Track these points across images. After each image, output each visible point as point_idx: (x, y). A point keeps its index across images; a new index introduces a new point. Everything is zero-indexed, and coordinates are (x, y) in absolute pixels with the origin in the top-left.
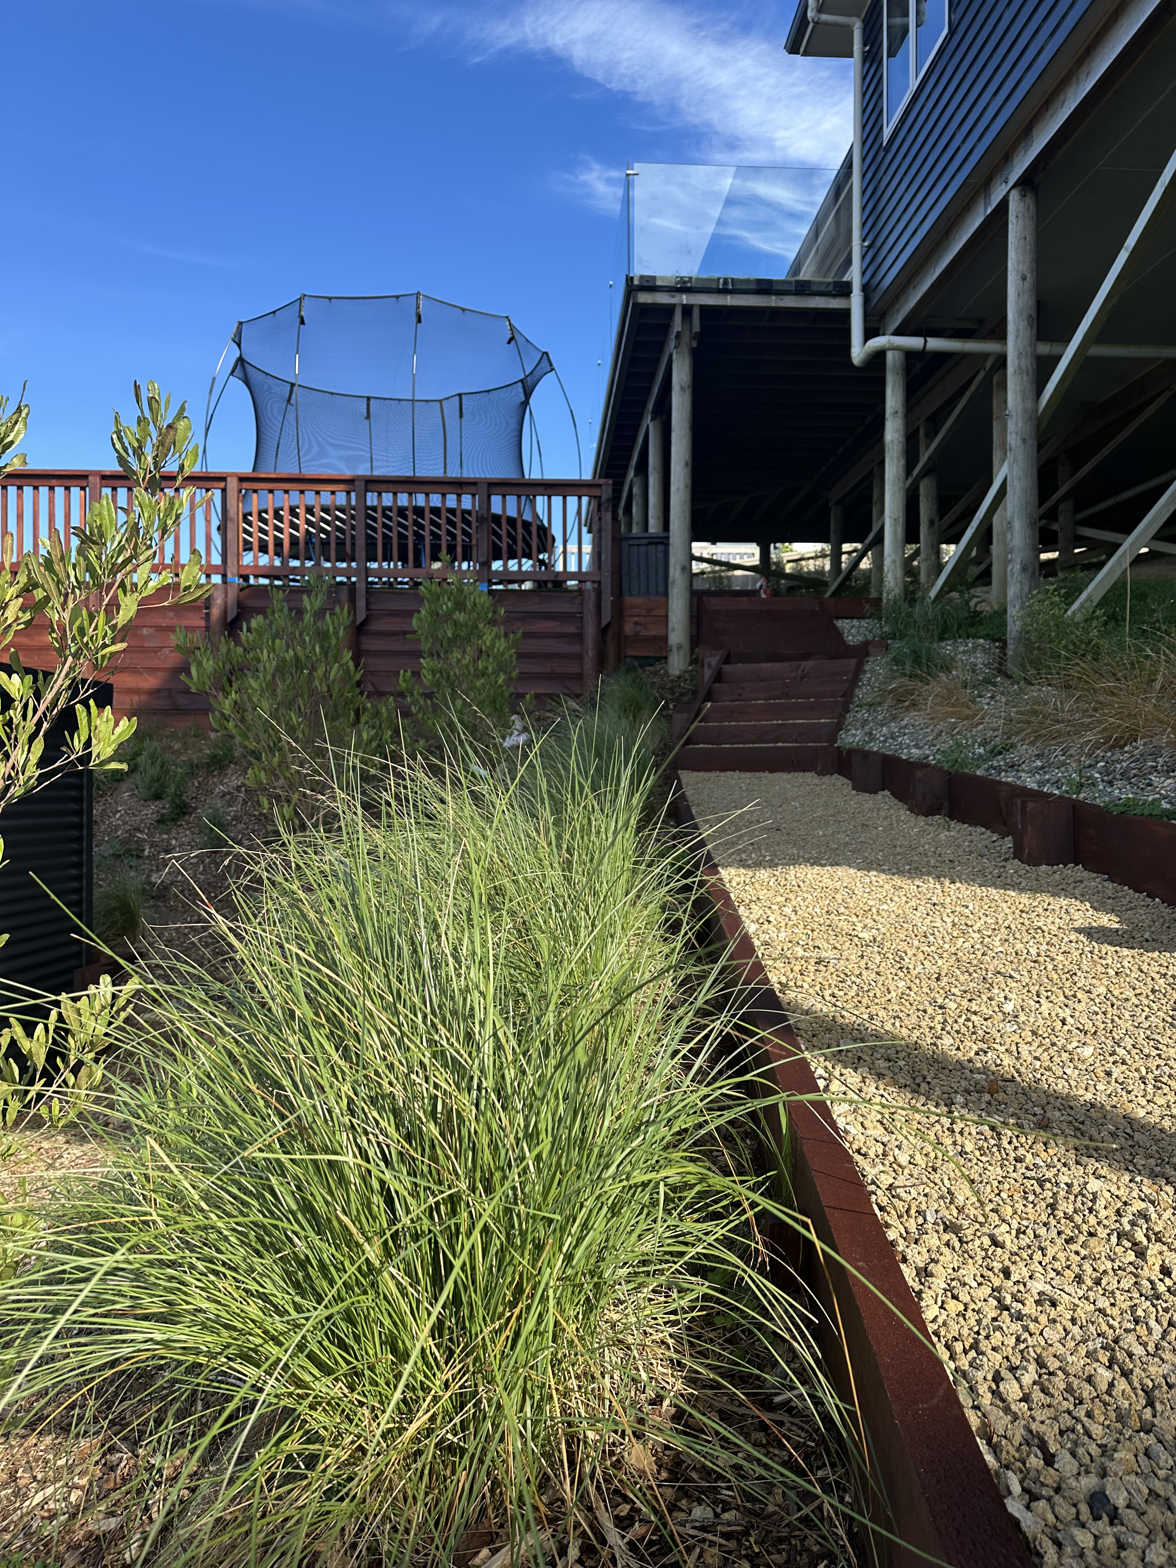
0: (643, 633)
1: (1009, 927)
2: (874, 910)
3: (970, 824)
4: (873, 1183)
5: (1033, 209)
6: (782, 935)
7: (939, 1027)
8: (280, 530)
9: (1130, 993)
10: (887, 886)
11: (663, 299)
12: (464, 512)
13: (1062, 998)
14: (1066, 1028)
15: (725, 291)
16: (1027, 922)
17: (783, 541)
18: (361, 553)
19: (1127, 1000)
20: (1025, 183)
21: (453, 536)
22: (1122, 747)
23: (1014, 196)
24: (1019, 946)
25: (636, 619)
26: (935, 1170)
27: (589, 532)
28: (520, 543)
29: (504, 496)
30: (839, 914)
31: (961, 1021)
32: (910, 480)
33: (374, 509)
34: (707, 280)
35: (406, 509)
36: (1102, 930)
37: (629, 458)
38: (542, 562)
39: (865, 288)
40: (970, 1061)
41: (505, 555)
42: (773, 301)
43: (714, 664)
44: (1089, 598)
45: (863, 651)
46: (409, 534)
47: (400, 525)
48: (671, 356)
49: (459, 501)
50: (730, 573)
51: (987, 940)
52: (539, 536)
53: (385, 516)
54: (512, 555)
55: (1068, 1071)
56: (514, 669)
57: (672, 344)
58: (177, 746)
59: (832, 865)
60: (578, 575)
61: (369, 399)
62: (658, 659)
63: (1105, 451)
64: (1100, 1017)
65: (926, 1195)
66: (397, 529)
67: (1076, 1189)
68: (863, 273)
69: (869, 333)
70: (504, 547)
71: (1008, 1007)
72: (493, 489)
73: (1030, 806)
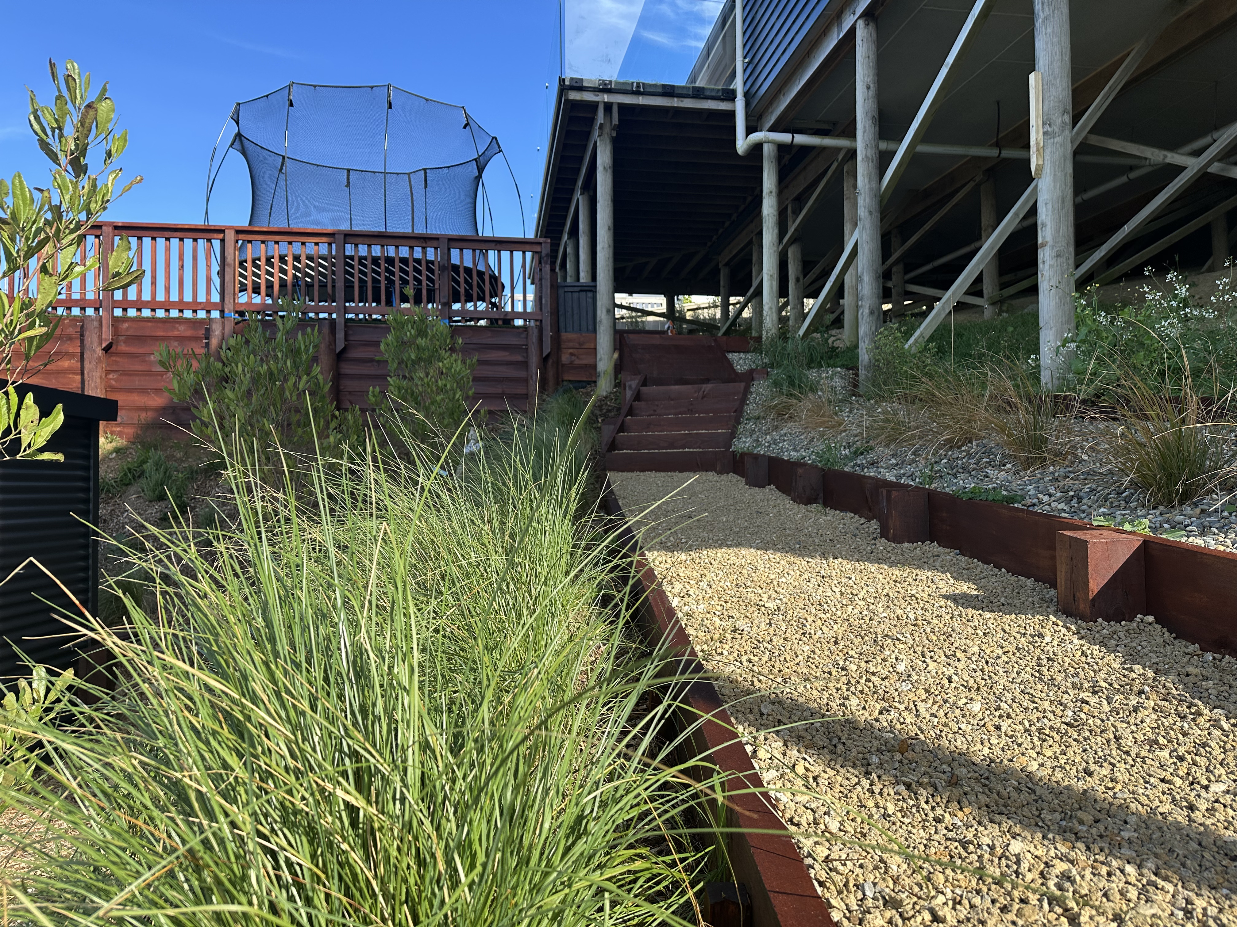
0: (577, 362)
1: (887, 595)
2: (775, 583)
3: (841, 511)
4: (809, 855)
5: (874, 35)
6: (701, 607)
7: (844, 688)
8: (271, 275)
9: (999, 651)
10: (782, 562)
11: (588, 97)
12: (428, 262)
13: (943, 658)
14: (953, 685)
15: (637, 93)
16: (902, 591)
17: (684, 294)
18: (340, 293)
19: (998, 657)
20: (868, 15)
21: (420, 282)
22: (959, 447)
23: (860, 24)
24: (899, 612)
25: (571, 351)
26: (864, 835)
27: (532, 283)
28: (475, 288)
29: (461, 250)
30: (746, 587)
31: (863, 681)
32: (781, 247)
33: (352, 258)
34: (624, 83)
35: (379, 258)
36: (964, 596)
37: (564, 224)
38: (494, 305)
39: (746, 95)
40: (877, 720)
41: (463, 298)
42: (675, 103)
43: (634, 386)
44: (921, 335)
45: (749, 377)
46: (382, 279)
47: (374, 271)
48: (596, 143)
49: (424, 253)
50: (644, 319)
51: (871, 607)
52: (491, 283)
53: (361, 263)
54: (469, 299)
55: (963, 726)
56: (471, 388)
57: (596, 133)
58: (179, 455)
59: (737, 546)
60: (523, 315)
61: (349, 171)
62: (589, 383)
63: (927, 227)
64: (979, 673)
65: (861, 866)
66: (370, 275)
67: (999, 851)
68: (745, 83)
69: (750, 130)
70: (462, 291)
71: (901, 668)
72: (453, 244)
73: (894, 494)
